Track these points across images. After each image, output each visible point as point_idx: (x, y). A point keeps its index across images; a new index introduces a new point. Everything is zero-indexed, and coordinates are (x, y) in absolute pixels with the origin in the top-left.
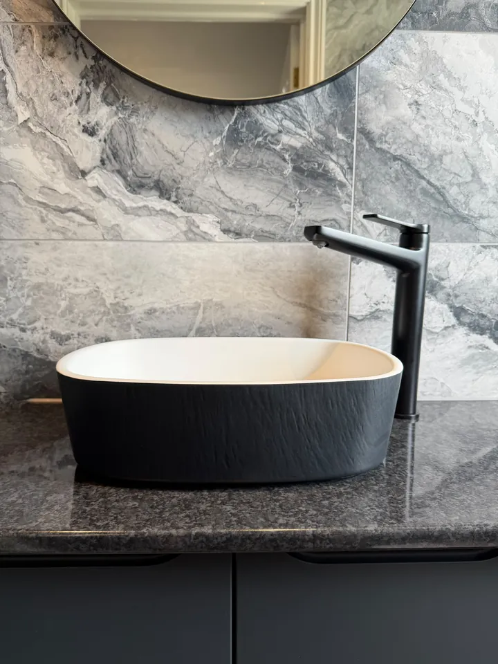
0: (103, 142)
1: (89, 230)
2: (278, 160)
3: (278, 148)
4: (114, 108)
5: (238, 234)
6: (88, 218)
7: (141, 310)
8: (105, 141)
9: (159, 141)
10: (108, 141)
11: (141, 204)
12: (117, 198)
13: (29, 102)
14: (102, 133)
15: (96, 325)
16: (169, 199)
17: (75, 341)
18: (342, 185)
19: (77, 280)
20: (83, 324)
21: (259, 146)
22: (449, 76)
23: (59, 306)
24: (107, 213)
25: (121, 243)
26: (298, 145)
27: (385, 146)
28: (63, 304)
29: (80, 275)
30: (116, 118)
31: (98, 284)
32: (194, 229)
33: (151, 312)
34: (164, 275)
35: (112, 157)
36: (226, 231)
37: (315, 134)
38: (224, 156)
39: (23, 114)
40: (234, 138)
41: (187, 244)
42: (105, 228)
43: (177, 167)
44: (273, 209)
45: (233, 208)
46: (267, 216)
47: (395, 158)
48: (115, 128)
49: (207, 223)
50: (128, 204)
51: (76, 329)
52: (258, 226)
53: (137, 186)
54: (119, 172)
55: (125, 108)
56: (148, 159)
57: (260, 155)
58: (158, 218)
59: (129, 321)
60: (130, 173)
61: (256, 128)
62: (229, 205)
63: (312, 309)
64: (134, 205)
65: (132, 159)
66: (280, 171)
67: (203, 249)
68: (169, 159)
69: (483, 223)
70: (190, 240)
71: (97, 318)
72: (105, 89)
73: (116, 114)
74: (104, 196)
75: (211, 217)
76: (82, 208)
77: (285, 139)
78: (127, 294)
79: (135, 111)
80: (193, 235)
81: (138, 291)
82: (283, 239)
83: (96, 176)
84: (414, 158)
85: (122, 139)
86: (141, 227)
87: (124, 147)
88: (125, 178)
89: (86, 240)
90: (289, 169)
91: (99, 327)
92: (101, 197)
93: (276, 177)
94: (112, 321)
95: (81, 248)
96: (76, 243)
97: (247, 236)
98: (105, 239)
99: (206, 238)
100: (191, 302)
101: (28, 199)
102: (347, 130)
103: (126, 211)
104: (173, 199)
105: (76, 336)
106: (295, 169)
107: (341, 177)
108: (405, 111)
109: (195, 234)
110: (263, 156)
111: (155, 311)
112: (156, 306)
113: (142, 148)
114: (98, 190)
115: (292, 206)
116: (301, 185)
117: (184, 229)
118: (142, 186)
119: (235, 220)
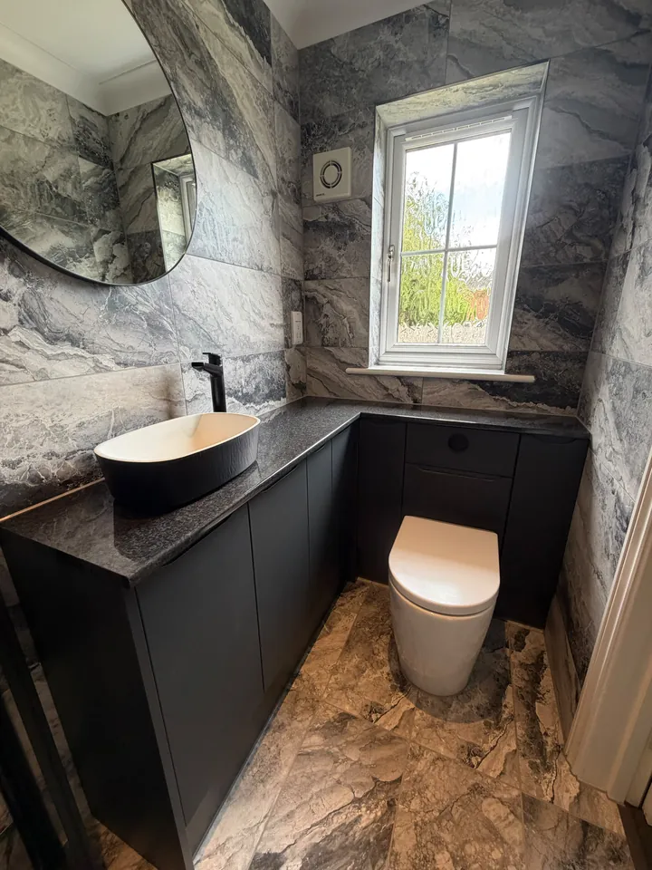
0: (17, 306)
1: (21, 376)
2: (139, 320)
3: (138, 313)
4: (22, 280)
5: (126, 365)
6: (17, 366)
7: (74, 425)
8: (19, 305)
9: (63, 306)
10: (22, 305)
11: (59, 352)
12: (39, 348)
14: (16, 299)
15: (42, 445)
16: (79, 347)
17: (26, 462)
18: (171, 333)
19: (17, 415)
20: (31, 447)
21: (127, 311)
22: (203, 279)
23: (6, 440)
24: (33, 361)
25: (49, 381)
26: (148, 311)
27: (185, 312)
28: (9, 437)
29: (20, 411)
30: (25, 288)
31: (37, 415)
32: (101, 366)
33: (81, 425)
34: (85, 398)
35: (28, 318)
36: (119, 364)
37: (154, 305)
38: (108, 317)
40: (112, 307)
41: (96, 375)
42: (33, 372)
43: (80, 325)
44: (141, 348)
45: (119, 349)
46: (139, 352)
47: (190, 319)
48: (26, 295)
49: (106, 360)
50: (49, 353)
51: (25, 453)
52: (135, 359)
53: (53, 339)
54: (36, 329)
55: (32, 281)
56: (58, 320)
57: (129, 317)
58: (73, 360)
59: (66, 435)
60: (46, 330)
61: (124, 301)
62: (117, 348)
63: (169, 401)
64: (54, 353)
65: (45, 319)
66: (142, 326)
67: (108, 377)
68: (73, 320)
69: (224, 348)
70: (97, 372)
71: (41, 440)
72: (11, 264)
73: (25, 284)
74: (29, 348)
75: (108, 356)
76: (10, 359)
77: (141, 308)
78: (61, 417)
79: (40, 284)
80: (99, 368)
81: (68, 413)
82: (150, 365)
83: (18, 333)
84: (197, 319)
85: (34, 304)
86: (61, 367)
87: (37, 311)
88: (42, 333)
89: (19, 383)
90: (145, 326)
91: (45, 446)
92: (26, 349)
93: (140, 330)
94: (53, 438)
95: (16, 390)
96: (11, 387)
97: (131, 365)
98: (35, 381)
99: (107, 369)
100: (106, 412)
102: (168, 304)
103: (48, 358)
104: (82, 346)
105: (26, 457)
106: (148, 325)
107: (170, 329)
108: (190, 294)
109: (100, 368)
110: (130, 318)
111: (84, 423)
112: (83, 420)
113: (52, 312)
114: (21, 344)
115: (151, 346)
116: (153, 334)
117: (93, 365)
118: (57, 339)
119: (122, 357)
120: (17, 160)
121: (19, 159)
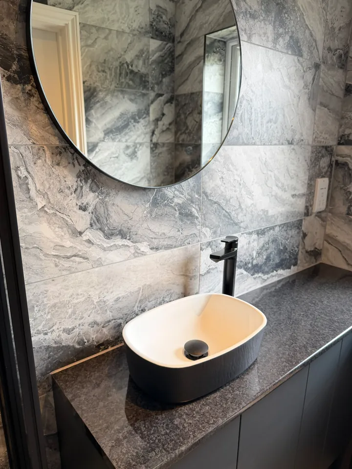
0: (91, 214)
1: (86, 264)
2: (173, 210)
3: (173, 205)
4: (97, 194)
5: (157, 249)
6: (84, 258)
7: (113, 300)
8: (92, 213)
9: (121, 209)
10: (94, 213)
11: (112, 244)
12: (99, 243)
13: (44, 195)
14: (90, 209)
15: (89, 316)
16: (126, 239)
17: (77, 330)
18: (197, 218)
19: (78, 295)
20: (82, 318)
21: (165, 205)
22: (233, 165)
23: (67, 312)
24: (94, 253)
25: (102, 268)
26: (180, 202)
27: (212, 198)
28: (70, 311)
29: (80, 291)
30: (98, 199)
31: (89, 294)
32: (139, 251)
33: (117, 300)
34: (123, 278)
35: (96, 221)
36: (151, 249)
37: (187, 196)
38: (151, 212)
39: (41, 202)
40: (155, 203)
41: (135, 260)
42: (94, 261)
43: (129, 221)
44: (171, 234)
45: (155, 237)
46: (169, 237)
47: (215, 203)
48: (98, 205)
49: (144, 247)
50: (105, 245)
51: (77, 322)
52: (165, 243)
53: (109, 236)
54: (100, 229)
55: (102, 193)
56: (116, 220)
57: (166, 209)
58: (121, 250)
59: (106, 308)
60: (106, 228)
61: (164, 197)
62: (153, 236)
63: (186, 276)
64: (109, 245)
65: (107, 221)
66: (174, 215)
67: (141, 260)
68: (126, 218)
69: (242, 225)
70: (135, 257)
71: (89, 312)
72: (91, 183)
73: (98, 197)
74: (93, 244)
75: (145, 243)
76: (80, 253)
77: (176, 200)
78: (105, 294)
79: (108, 194)
80: (138, 254)
81: (111, 290)
82: (175, 247)
83: (88, 233)
84: (221, 201)
85: (101, 210)
86: (113, 256)
87: (103, 216)
88: (103, 232)
89: (83, 271)
90: (177, 214)
91: (91, 316)
92: (91, 245)
93: (173, 218)
94: (97, 311)
95: (80, 275)
96: (77, 274)
97: (161, 249)
98: (93, 267)
99: (143, 254)
100: (136, 289)
101: (46, 255)
102: (198, 193)
103: (104, 249)
104: (128, 238)
105: (78, 326)
106: (180, 213)
107: (197, 215)
108: (219, 182)
109: (138, 253)
110: (167, 209)
111: (120, 298)
112: (120, 296)
113: (112, 214)
114: (89, 241)
115: (179, 231)
116: (182, 221)
117: (133, 252)
118: (112, 235)
119: (156, 243)
120: (109, 51)
121: (112, 49)
